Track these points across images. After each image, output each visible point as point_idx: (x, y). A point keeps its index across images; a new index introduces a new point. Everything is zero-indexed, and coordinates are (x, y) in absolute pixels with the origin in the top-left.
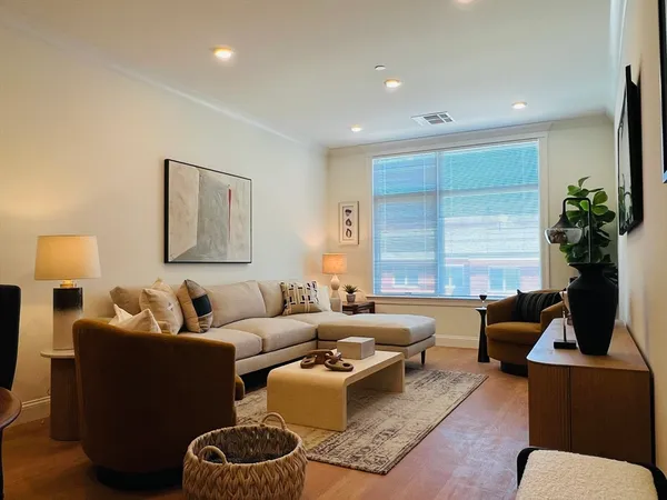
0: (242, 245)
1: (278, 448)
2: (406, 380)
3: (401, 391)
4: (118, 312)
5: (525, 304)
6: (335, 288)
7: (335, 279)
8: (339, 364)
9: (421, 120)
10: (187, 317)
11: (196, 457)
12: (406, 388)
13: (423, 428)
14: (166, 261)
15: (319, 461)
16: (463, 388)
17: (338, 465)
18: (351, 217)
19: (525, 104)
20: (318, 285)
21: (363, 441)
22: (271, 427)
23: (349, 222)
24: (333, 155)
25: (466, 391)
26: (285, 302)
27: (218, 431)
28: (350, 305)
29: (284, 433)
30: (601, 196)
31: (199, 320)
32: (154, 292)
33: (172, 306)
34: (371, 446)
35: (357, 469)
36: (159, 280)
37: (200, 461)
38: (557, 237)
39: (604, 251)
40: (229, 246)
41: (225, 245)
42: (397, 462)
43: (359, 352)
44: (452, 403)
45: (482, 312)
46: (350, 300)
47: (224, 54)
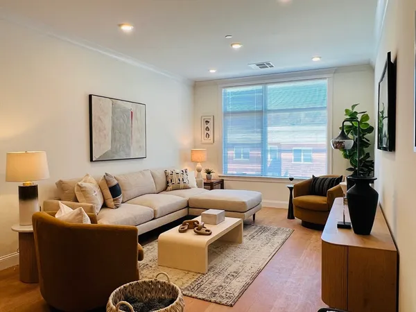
0: (140, 147)
1: (166, 293)
2: (244, 233)
3: (240, 242)
4: (61, 206)
5: (317, 185)
6: (199, 171)
7: (199, 165)
8: (203, 231)
9: (254, 66)
10: (106, 198)
11: (114, 307)
12: (244, 240)
13: (255, 270)
14: (91, 160)
15: (191, 296)
16: (278, 239)
17: (203, 300)
18: (209, 125)
19: (320, 58)
20: (188, 171)
21: (218, 281)
22: (161, 280)
23: (207, 129)
24: (197, 86)
25: (281, 241)
26: (168, 182)
27: (128, 284)
28: (209, 181)
29: (169, 285)
30: (366, 117)
31: (114, 200)
32: (84, 184)
33: (96, 193)
34: (223, 284)
35: (215, 302)
36: (87, 175)
37: (117, 310)
38: (338, 145)
39: (366, 150)
40: (132, 148)
41: (130, 148)
42: (239, 297)
43: (215, 220)
44: (272, 250)
45: (291, 189)
46: (208, 178)
47: (127, 28)
